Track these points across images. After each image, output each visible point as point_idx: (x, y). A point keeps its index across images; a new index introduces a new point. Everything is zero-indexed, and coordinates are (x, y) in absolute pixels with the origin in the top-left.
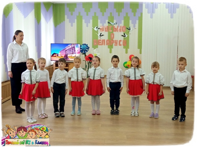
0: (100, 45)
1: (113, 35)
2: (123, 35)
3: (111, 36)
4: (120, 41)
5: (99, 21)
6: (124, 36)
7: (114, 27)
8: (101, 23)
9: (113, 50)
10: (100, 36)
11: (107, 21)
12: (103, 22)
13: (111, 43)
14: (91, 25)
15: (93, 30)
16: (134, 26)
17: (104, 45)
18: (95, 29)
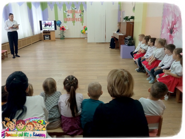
0: (68, 21)
1: (75, 15)
2: (80, 15)
4: (79, 18)
5: (66, 7)
7: (75, 11)
9: (75, 23)
10: (68, 16)
12: (69, 8)
13: (74, 20)
14: (62, 9)
15: (64, 12)
16: (86, 10)
17: (70, 21)
18: (65, 12)
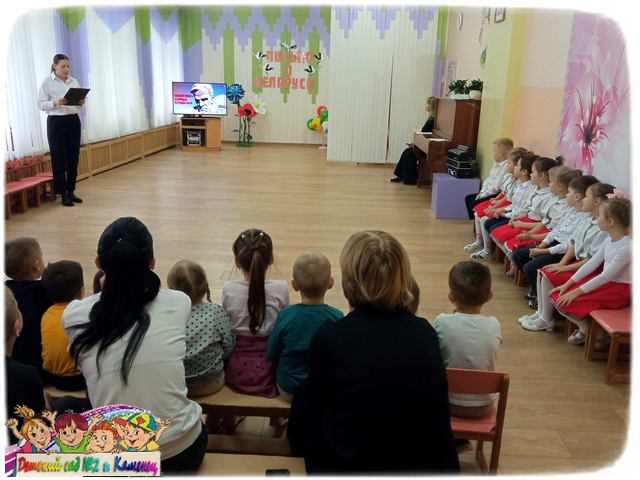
0: (266, 86)
1: (291, 68)
2: (308, 68)
3: (287, 72)
4: (303, 80)
5: (264, 41)
6: (309, 71)
7: (291, 53)
8: (267, 45)
9: (289, 96)
10: (267, 69)
11: (279, 41)
12: (271, 43)
14: (249, 48)
16: (328, 53)
17: (274, 86)
18: (257, 56)
